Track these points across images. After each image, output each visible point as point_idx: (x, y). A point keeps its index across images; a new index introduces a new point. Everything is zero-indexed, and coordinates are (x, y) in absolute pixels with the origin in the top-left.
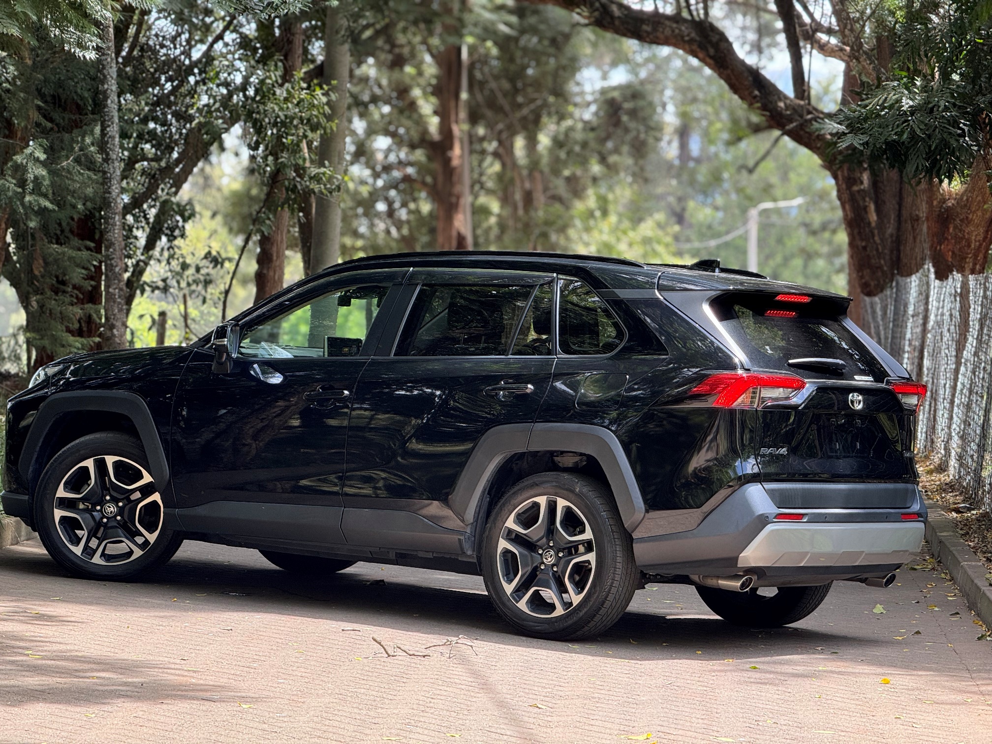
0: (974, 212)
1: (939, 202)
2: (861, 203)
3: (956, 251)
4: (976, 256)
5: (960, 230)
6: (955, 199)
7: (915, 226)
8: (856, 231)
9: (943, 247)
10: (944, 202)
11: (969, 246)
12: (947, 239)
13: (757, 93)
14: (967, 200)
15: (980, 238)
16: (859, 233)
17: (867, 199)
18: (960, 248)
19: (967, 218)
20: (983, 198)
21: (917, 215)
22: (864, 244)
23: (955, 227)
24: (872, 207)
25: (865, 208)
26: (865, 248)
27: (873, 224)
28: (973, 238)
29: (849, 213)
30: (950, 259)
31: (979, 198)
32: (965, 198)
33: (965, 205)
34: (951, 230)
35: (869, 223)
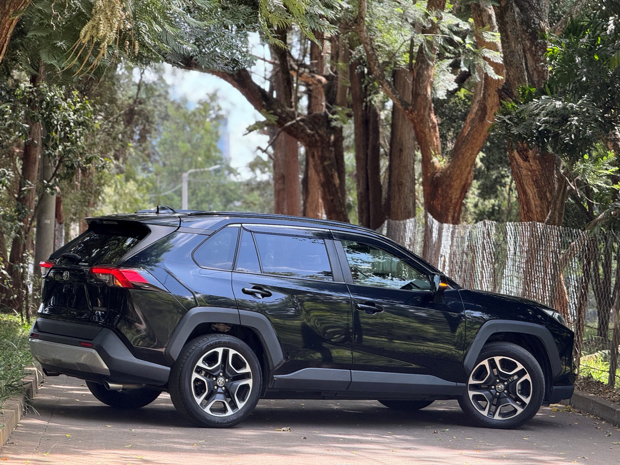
0: (455, 181)
1: (431, 174)
2: (330, 172)
3: (443, 205)
4: (455, 208)
5: (446, 192)
6: (442, 172)
7: (400, 188)
8: (326, 190)
9: (434, 202)
10: (434, 174)
11: (451, 202)
12: (437, 197)
13: (264, 103)
14: (450, 173)
15: (458, 196)
16: (329, 191)
17: (333, 170)
18: (446, 203)
19: (450, 184)
20: (461, 171)
21: (401, 182)
22: (332, 198)
23: (442, 190)
24: (336, 175)
25: (332, 176)
26: (332, 201)
27: (337, 186)
28: (454, 196)
29: (322, 178)
30: (439, 210)
31: (458, 172)
32: (449, 172)
33: (449, 176)
34: (440, 192)
35: (335, 185)
